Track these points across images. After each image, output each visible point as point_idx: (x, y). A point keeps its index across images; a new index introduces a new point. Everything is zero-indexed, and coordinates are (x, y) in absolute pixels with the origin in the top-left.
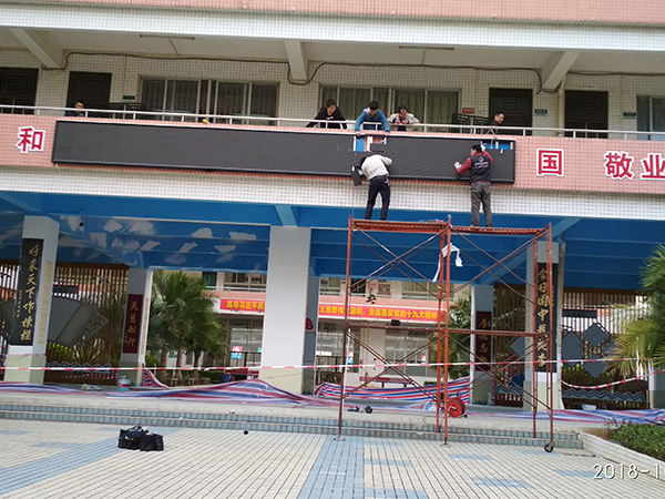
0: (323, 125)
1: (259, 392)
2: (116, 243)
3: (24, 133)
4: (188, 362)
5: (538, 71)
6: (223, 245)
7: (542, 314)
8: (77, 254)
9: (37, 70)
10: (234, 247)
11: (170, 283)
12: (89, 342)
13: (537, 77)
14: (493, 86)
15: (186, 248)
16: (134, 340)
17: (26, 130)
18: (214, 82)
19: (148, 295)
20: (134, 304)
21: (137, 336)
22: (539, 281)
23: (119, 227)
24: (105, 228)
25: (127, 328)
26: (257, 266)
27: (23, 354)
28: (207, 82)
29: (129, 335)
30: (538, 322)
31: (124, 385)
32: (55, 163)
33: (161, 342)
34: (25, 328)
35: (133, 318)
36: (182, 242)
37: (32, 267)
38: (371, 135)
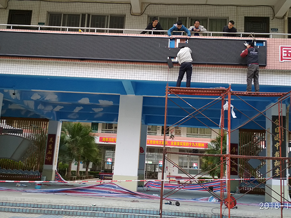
1: (113, 190)
2: (40, 107)
5: (272, 7)
6: (96, 107)
7: (277, 145)
8: (23, 113)
11: (74, 129)
13: (272, 10)
14: (246, 15)
16: (50, 158)
18: (89, 15)
19: (59, 135)
20: (51, 139)
21: (52, 156)
22: (274, 126)
25: (47, 152)
26: (115, 119)
28: (85, 15)
29: (48, 155)
30: (274, 150)
31: (39, 184)
35: (50, 146)
36: (74, 106)
38: (179, 38)
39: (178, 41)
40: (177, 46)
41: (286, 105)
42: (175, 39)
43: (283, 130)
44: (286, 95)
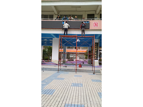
7: (96, 51)
14: (88, 14)
18: (43, 15)
30: (95, 52)
39: (65, 22)
42: (64, 21)
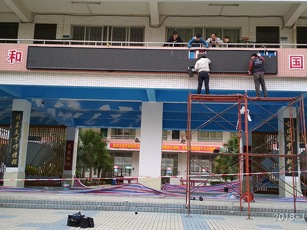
0: (171, 45)
1: (138, 190)
2: (60, 114)
3: (11, 53)
4: (95, 174)
5: (282, 17)
6: (114, 114)
7: (289, 145)
8: (41, 120)
9: (18, 23)
10: (120, 115)
11: (86, 135)
12: (47, 165)
13: (281, 20)
14: (258, 26)
15: (96, 116)
16: (70, 164)
17: (13, 52)
18: (110, 28)
19: (76, 141)
20: (69, 145)
21: (71, 161)
22: (286, 128)
23: (62, 105)
24: (55, 106)
25: (66, 157)
26: (131, 125)
27: (13, 172)
28: (107, 27)
29: (67, 161)
30: (287, 150)
31: (67, 187)
32: (28, 69)
33: (82, 164)
34: (14, 158)
35: (69, 152)
36: (93, 113)
37: (17, 126)
38: (198, 50)
39: (197, 52)
40: (197, 57)
41: (297, 108)
43: (294, 131)
44: (295, 99)
